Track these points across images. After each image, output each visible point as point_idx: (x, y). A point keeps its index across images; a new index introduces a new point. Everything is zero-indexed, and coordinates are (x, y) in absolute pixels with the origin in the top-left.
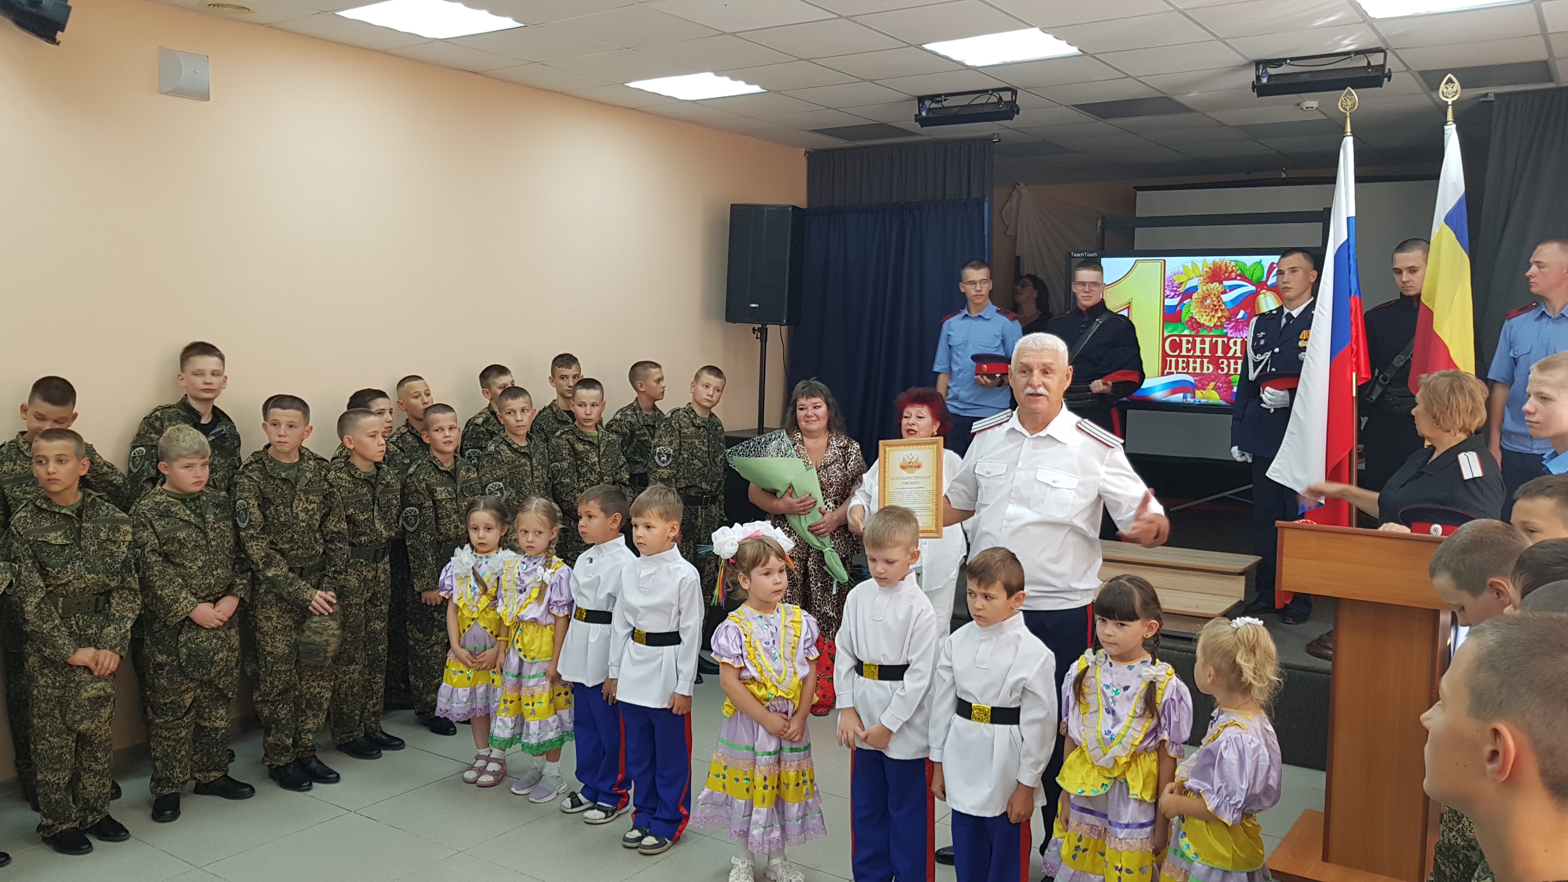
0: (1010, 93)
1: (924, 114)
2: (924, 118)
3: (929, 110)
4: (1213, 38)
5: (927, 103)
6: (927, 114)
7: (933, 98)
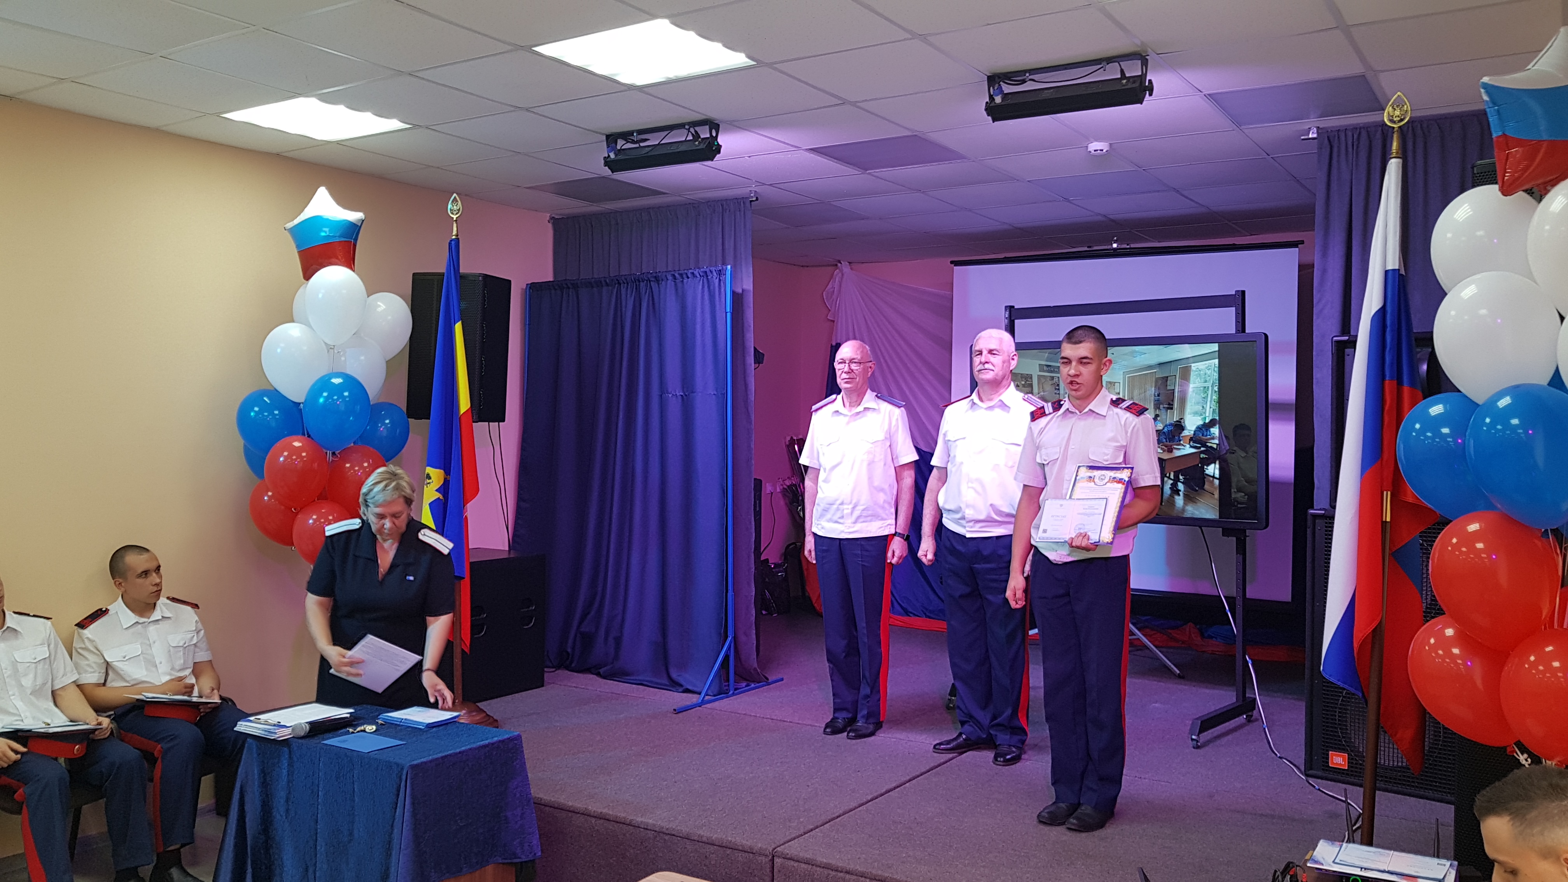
0: (708, 127)
1: (612, 156)
2: (613, 161)
3: (619, 152)
4: (908, 36)
5: (620, 143)
6: (616, 155)
7: (626, 136)
